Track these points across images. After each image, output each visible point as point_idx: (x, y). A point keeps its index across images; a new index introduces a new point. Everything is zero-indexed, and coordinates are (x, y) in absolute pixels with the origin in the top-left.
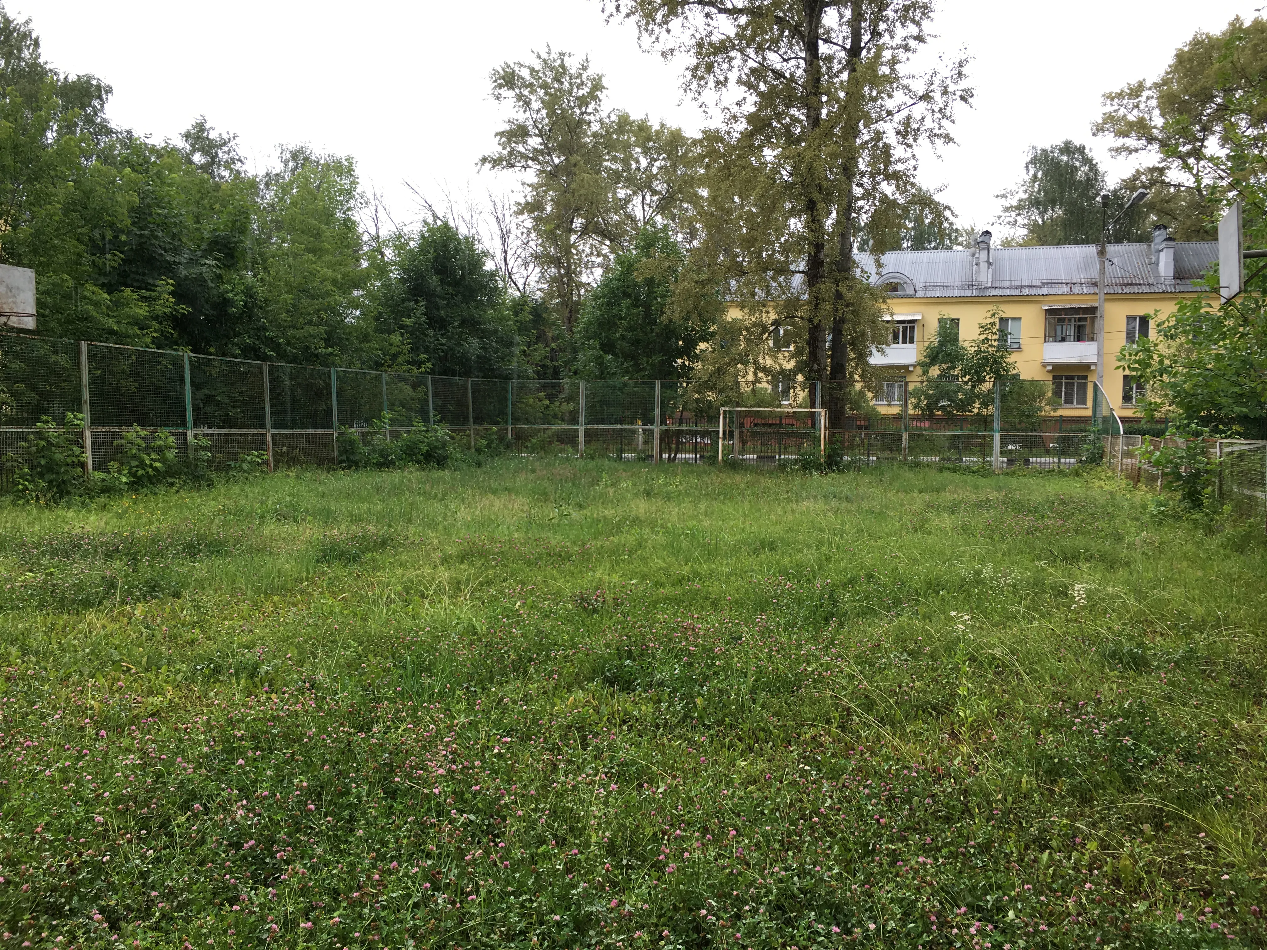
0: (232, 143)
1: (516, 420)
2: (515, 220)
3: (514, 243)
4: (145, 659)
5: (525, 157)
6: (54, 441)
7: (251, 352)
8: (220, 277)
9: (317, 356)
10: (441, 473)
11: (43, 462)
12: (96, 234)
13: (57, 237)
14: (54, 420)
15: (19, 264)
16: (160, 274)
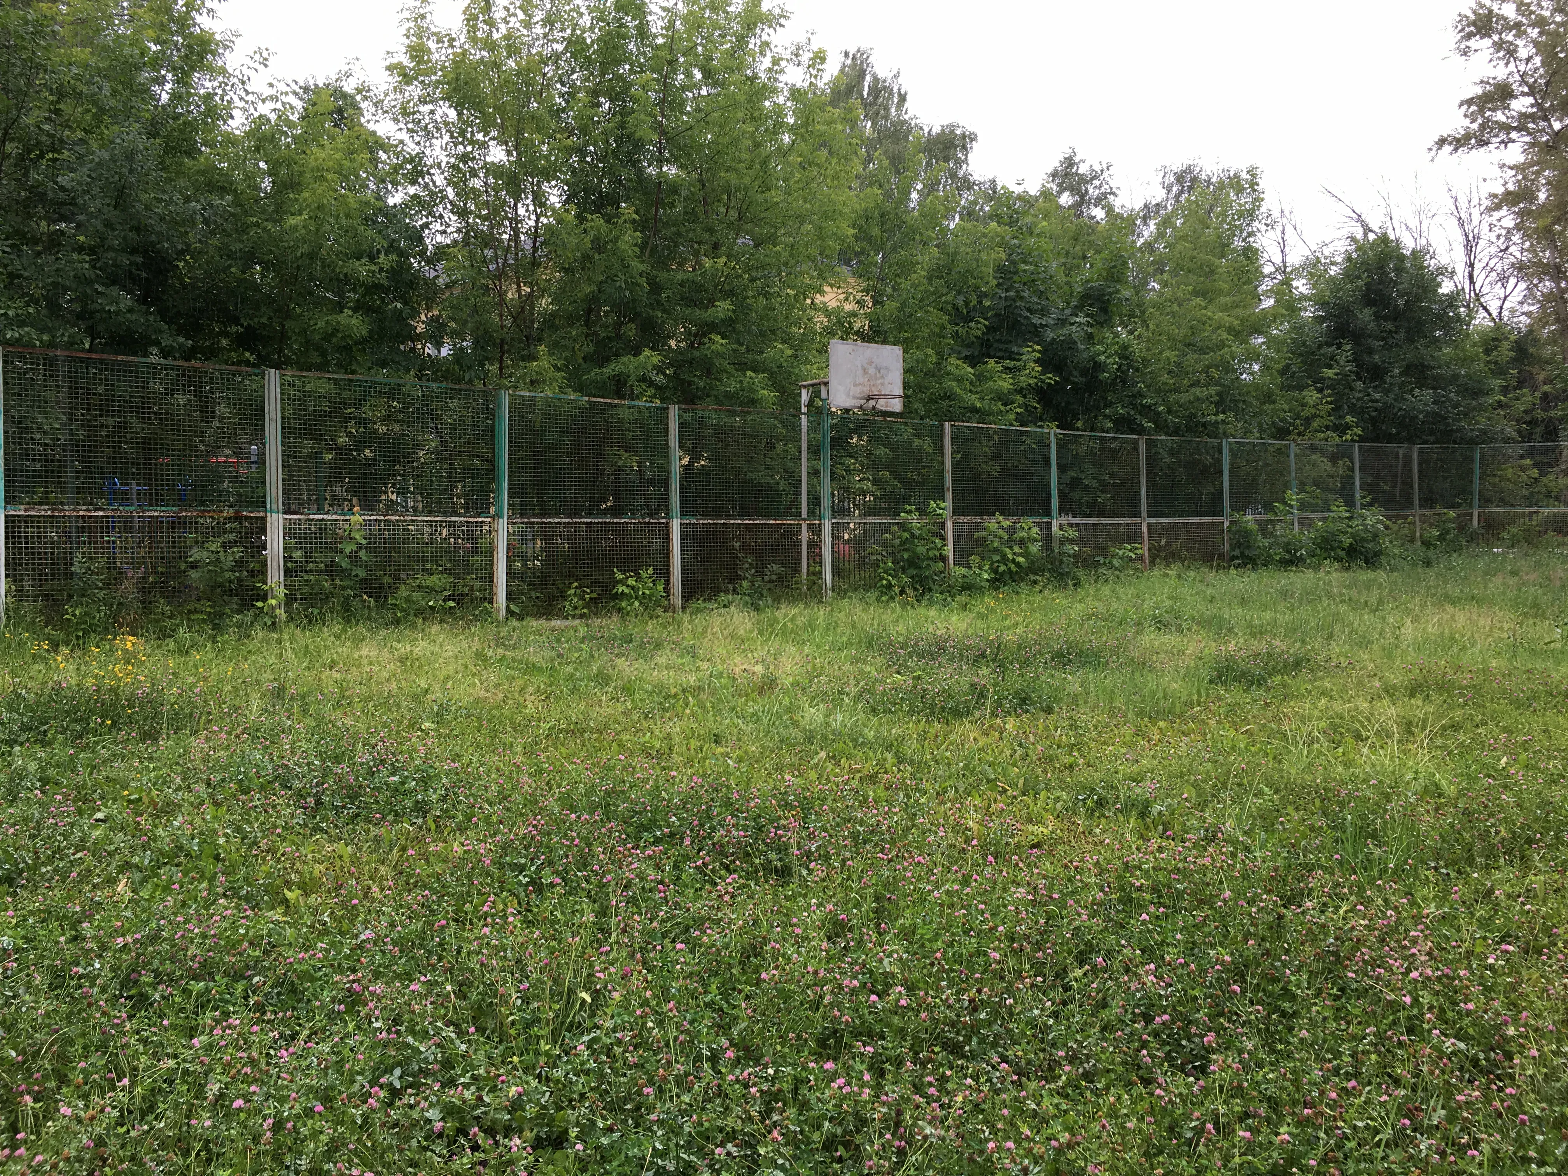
0: (1106, 174)
1: (1486, 501)
2: (1487, 220)
3: (1484, 252)
4: (1021, 781)
5: (1507, 128)
6: (917, 532)
7: (1124, 424)
8: (1090, 336)
9: (1204, 425)
10: (1370, 575)
11: (906, 556)
12: (960, 301)
13: (921, 308)
14: (917, 510)
15: (884, 342)
16: (1025, 340)
